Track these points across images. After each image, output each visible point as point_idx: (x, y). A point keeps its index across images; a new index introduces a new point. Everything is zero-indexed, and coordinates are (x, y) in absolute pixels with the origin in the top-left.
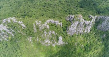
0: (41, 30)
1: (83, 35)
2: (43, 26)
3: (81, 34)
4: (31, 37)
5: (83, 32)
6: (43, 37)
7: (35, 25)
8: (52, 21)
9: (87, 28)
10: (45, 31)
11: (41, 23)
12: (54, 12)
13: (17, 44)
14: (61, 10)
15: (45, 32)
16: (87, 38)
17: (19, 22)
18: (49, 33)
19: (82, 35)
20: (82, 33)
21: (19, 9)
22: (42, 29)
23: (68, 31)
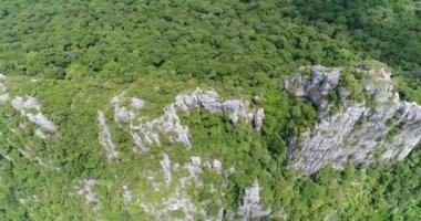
0: (145, 150)
1: (367, 173)
2: (155, 129)
3: (359, 167)
4: (91, 182)
5: (376, 156)
6: (155, 184)
7: (110, 119)
8: (210, 97)
9: (398, 139)
10: (165, 156)
11: (143, 111)
12: (218, 47)
13: (23, 213)
14: (252, 39)
15: (166, 162)
16: (390, 189)
17: (17, 102)
18: (189, 167)
19: (364, 170)
20: (368, 163)
21: (41, 29)
22: (147, 145)
23: (297, 154)
